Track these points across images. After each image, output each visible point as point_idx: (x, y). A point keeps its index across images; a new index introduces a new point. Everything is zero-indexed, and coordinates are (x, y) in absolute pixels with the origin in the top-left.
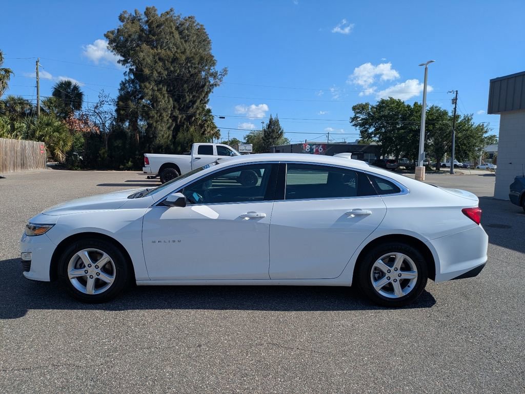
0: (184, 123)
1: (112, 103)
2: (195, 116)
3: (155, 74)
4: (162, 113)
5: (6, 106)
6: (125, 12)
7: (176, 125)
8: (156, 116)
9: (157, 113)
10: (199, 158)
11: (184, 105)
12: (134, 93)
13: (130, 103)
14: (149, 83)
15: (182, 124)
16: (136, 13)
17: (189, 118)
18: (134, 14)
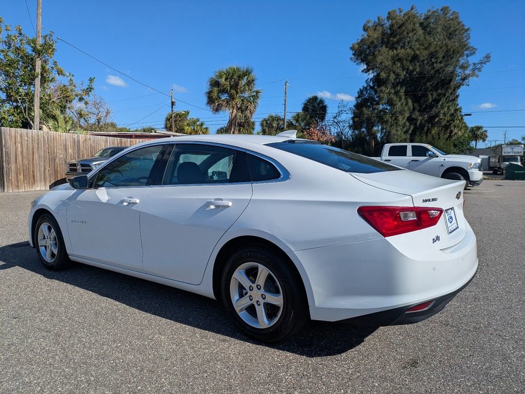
0: (424, 126)
1: (350, 112)
2: (438, 116)
3: (392, 76)
4: (398, 117)
5: (267, 123)
6: (368, 22)
7: (414, 127)
8: (390, 120)
9: (391, 117)
10: (389, 160)
11: (426, 106)
12: (371, 99)
13: (364, 109)
14: (386, 87)
15: (422, 126)
16: (379, 20)
17: (431, 119)
18: (377, 21)
